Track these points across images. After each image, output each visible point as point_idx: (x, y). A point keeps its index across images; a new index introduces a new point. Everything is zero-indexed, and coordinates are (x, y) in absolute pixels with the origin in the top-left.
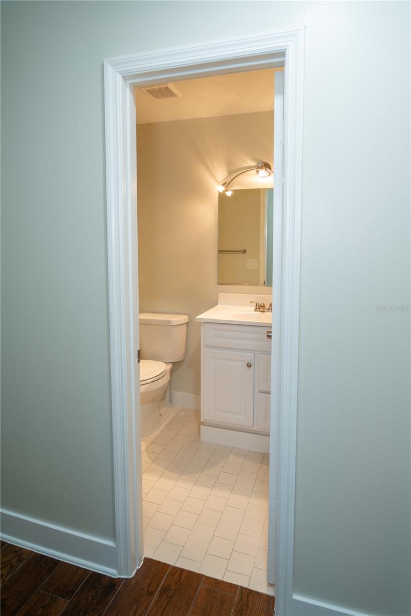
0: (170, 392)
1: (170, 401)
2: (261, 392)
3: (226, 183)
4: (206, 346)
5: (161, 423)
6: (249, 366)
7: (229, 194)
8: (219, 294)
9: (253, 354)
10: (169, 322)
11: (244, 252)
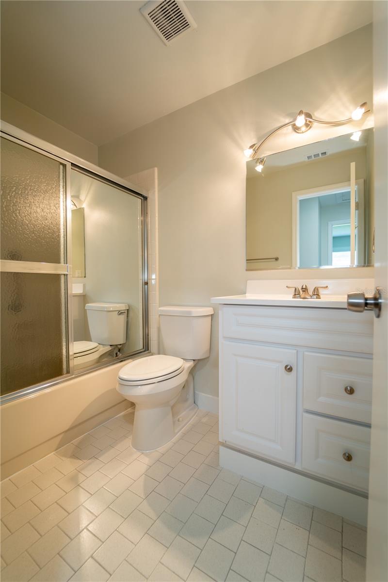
0: (194, 393)
1: (194, 403)
2: (308, 412)
3: (254, 145)
4: (225, 338)
5: (176, 431)
6: (289, 369)
7: (259, 168)
8: (248, 281)
9: (295, 351)
10: (190, 312)
11: (277, 259)
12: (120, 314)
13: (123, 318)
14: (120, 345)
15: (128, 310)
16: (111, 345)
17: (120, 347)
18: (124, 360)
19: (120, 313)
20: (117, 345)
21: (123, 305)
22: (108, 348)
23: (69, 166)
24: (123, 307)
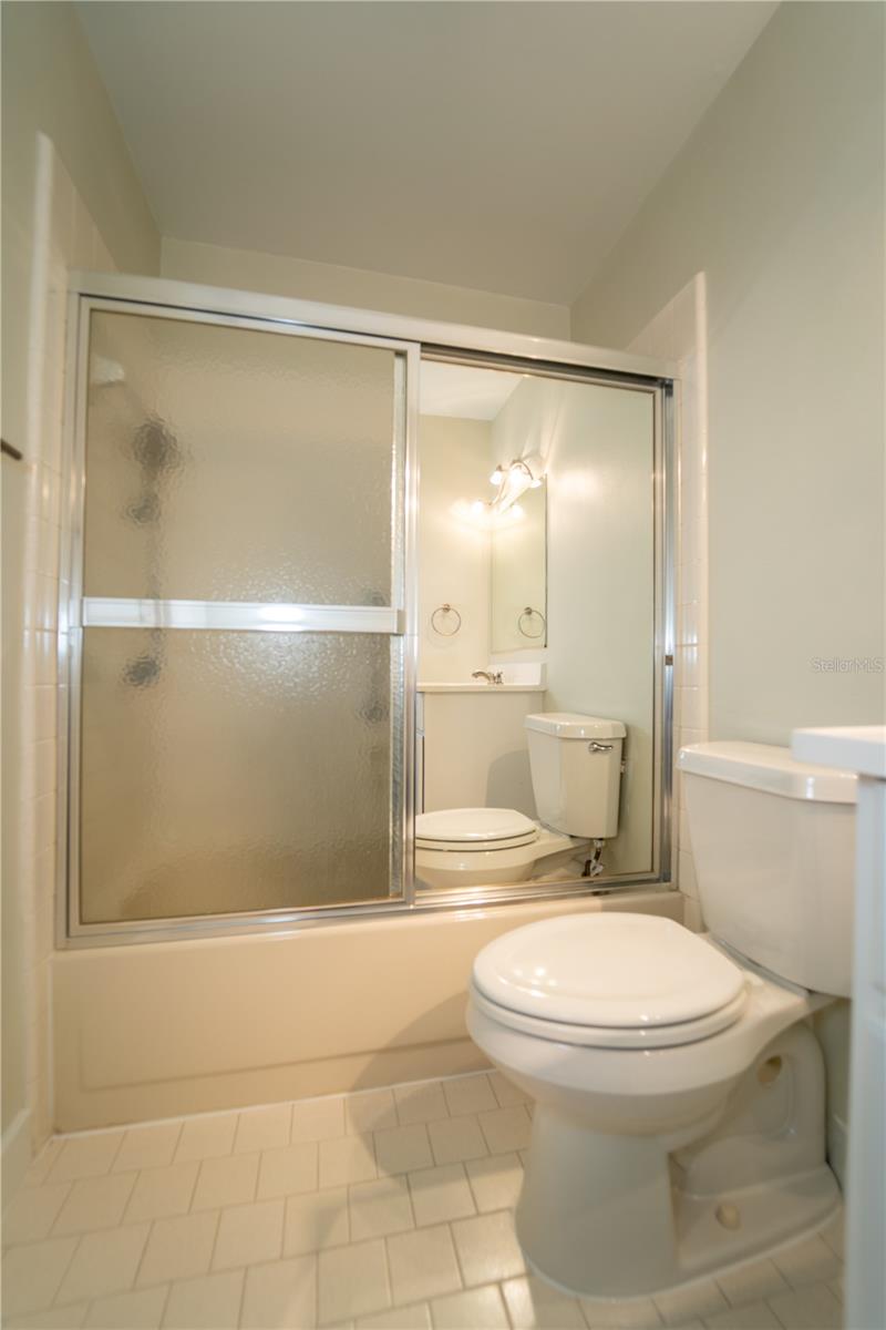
12: (596, 750)
13: (607, 764)
14: (601, 839)
15: (624, 739)
16: (572, 837)
17: (599, 844)
18: (607, 893)
19: (597, 747)
20: (592, 839)
21: (608, 723)
22: (563, 843)
23: (414, 351)
24: (605, 729)
